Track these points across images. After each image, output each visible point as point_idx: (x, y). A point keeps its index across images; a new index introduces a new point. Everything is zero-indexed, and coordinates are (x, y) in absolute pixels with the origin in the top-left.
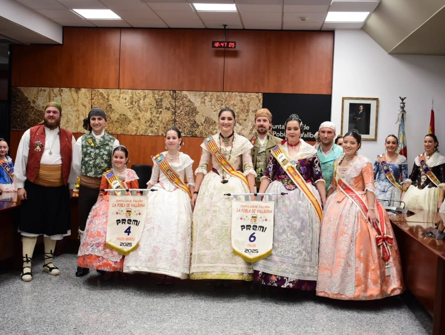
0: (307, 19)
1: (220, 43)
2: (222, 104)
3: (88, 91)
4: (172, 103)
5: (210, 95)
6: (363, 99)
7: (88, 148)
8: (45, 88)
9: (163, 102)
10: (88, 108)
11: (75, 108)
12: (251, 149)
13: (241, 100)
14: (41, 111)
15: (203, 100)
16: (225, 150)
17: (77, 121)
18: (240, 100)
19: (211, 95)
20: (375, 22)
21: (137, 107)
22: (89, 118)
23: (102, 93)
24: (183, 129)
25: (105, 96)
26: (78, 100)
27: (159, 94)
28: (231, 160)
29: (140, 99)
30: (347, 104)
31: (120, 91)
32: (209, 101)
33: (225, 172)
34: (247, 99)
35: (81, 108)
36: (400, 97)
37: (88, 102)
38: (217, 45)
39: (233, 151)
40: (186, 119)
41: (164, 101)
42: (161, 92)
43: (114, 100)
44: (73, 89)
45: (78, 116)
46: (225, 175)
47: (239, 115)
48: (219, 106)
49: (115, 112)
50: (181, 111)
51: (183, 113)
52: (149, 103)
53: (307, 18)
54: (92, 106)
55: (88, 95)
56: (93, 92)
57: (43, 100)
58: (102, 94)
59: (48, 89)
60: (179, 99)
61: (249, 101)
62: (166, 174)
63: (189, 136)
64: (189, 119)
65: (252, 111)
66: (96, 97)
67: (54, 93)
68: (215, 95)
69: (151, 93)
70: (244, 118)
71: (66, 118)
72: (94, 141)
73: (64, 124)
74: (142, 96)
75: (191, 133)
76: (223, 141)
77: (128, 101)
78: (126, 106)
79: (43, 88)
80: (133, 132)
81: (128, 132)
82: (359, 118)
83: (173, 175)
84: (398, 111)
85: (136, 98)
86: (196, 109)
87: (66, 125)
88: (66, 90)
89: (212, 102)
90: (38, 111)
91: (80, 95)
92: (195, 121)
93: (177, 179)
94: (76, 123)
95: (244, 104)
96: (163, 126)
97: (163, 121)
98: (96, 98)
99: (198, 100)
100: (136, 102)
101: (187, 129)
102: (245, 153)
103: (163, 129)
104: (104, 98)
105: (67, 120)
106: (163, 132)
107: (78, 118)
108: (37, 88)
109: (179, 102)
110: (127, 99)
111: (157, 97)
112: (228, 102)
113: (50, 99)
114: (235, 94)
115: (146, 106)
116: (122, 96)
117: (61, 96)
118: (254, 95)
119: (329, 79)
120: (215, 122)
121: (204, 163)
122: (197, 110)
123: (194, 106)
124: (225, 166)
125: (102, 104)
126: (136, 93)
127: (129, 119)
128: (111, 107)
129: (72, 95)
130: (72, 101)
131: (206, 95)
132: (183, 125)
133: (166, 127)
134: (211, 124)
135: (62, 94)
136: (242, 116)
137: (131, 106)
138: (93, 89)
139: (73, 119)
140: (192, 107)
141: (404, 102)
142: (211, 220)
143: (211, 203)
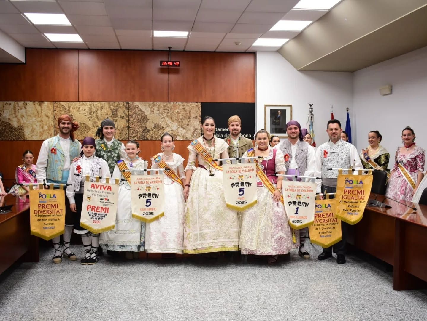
1: (167, 62)
2: (168, 113)
3: (51, 104)
4: (125, 112)
5: (158, 105)
6: (280, 106)
7: (101, 152)
9: (118, 112)
10: (51, 119)
11: (39, 119)
12: (228, 148)
13: (184, 109)
14: (7, 122)
15: (152, 109)
16: (210, 150)
17: (41, 130)
20: (292, 47)
21: (95, 116)
22: (102, 128)
23: (63, 105)
24: (136, 134)
25: (67, 107)
26: (41, 112)
27: (114, 105)
28: (215, 157)
29: (98, 110)
30: (268, 109)
31: (80, 103)
32: (157, 110)
33: (211, 167)
34: (188, 108)
35: (45, 119)
36: (309, 104)
37: (51, 113)
38: (164, 64)
39: (215, 150)
40: (139, 126)
42: (116, 104)
44: (37, 102)
45: (42, 125)
46: (211, 169)
48: (166, 114)
50: (134, 119)
51: (135, 120)
52: (106, 113)
53: (240, 42)
54: (54, 117)
56: (56, 105)
57: (8, 113)
59: (13, 103)
60: (132, 109)
61: (190, 109)
63: (142, 139)
64: (140, 126)
65: (193, 117)
66: (58, 109)
67: (19, 106)
68: (162, 105)
69: (107, 104)
70: (187, 123)
71: (31, 128)
72: (106, 146)
74: (99, 107)
75: (143, 137)
76: (207, 143)
77: (87, 112)
78: (85, 116)
79: (8, 102)
82: (278, 121)
83: (170, 171)
84: (308, 115)
85: (94, 109)
86: (146, 117)
87: (32, 134)
88: (30, 103)
89: (160, 111)
90: (5, 122)
91: (43, 107)
92: (146, 127)
93: (174, 175)
94: (40, 132)
95: (186, 111)
96: (119, 132)
97: (119, 128)
99: (148, 109)
100: (94, 113)
101: (140, 134)
102: (224, 152)
103: (119, 134)
104: (66, 110)
105: (32, 130)
106: (119, 137)
107: (43, 128)
108: (3, 102)
109: (132, 111)
110: (86, 110)
111: (112, 107)
112: (173, 110)
113: (15, 112)
114: (179, 104)
115: (103, 115)
117: (26, 108)
118: (194, 104)
119: (253, 91)
120: (163, 128)
121: (192, 161)
122: (148, 117)
123: (144, 114)
124: (210, 162)
126: (93, 104)
127: (88, 127)
129: (35, 107)
130: (36, 113)
131: (154, 105)
132: (136, 130)
133: (122, 132)
134: (159, 129)
135: (26, 107)
136: (185, 122)
137: (90, 116)
138: (55, 102)
139: (38, 129)
140: (143, 115)
141: (312, 107)
142: (209, 206)
143: (207, 192)
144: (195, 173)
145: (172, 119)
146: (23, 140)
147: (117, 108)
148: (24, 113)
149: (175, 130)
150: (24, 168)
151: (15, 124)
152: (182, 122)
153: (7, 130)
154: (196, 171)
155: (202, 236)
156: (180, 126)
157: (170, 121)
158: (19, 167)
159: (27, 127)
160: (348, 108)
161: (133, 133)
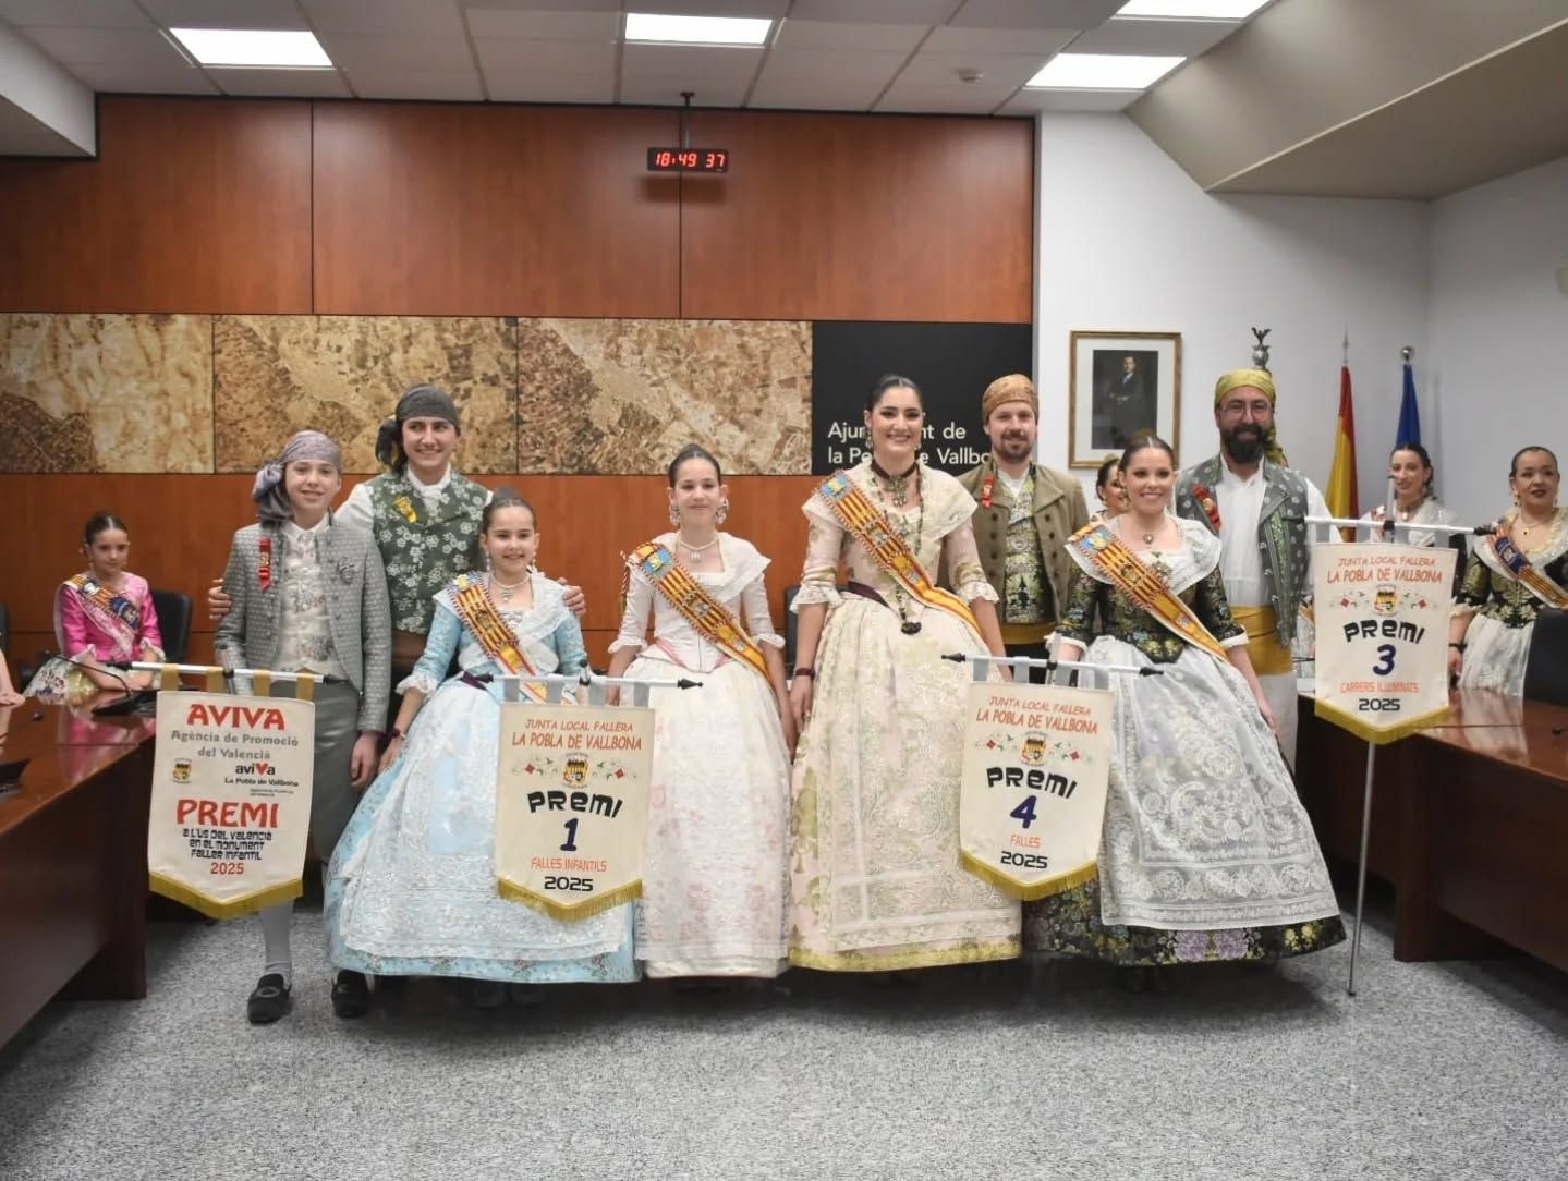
0: (981, 76)
2: (678, 362)
3: (200, 324)
4: (504, 359)
5: (635, 331)
6: (1137, 336)
7: (399, 531)
8: (37, 317)
9: (473, 359)
10: (200, 386)
11: (154, 387)
13: (742, 346)
14: (22, 399)
15: (613, 346)
16: (902, 520)
17: (163, 430)
18: (738, 346)
19: (641, 332)
20: (1193, 92)
21: (380, 376)
22: (399, 423)
23: (250, 330)
24: (547, 448)
25: (265, 339)
26: (163, 358)
27: (458, 331)
28: (922, 553)
29: (392, 348)
31: (318, 322)
33: (905, 596)
34: (760, 342)
35: (177, 385)
36: (1254, 330)
37: (200, 362)
38: (664, 159)
39: (925, 521)
40: (557, 415)
41: (478, 354)
42: (465, 324)
43: (298, 353)
44: (143, 317)
45: (165, 411)
46: (908, 604)
47: (737, 395)
48: (667, 367)
49: (302, 395)
50: (539, 388)
51: (544, 392)
52: (423, 361)
54: (215, 377)
55: (201, 338)
56: (220, 328)
57: (29, 360)
58: (251, 335)
59: (46, 320)
60: (529, 345)
61: (768, 347)
62: (687, 612)
63: (570, 471)
64: (565, 415)
65: (780, 382)
66: (232, 344)
67: (71, 334)
68: (653, 332)
69: (431, 326)
70: (755, 404)
71: (122, 422)
73: (113, 444)
74: (397, 338)
75: (575, 461)
76: (887, 490)
77: (348, 358)
78: (341, 373)
79: (26, 317)
80: (369, 464)
81: (353, 465)
82: (1125, 398)
83: (713, 613)
85: (378, 345)
86: (589, 381)
87: (123, 448)
88: (115, 322)
89: (645, 355)
90: (13, 399)
91: (169, 337)
92: (587, 421)
93: (727, 628)
94: (159, 439)
95: (750, 357)
96: (478, 440)
97: (477, 424)
98: (229, 347)
99: (595, 347)
100: (376, 360)
101: (563, 447)
103: (478, 451)
104: (261, 349)
105: (125, 428)
106: (478, 462)
107: (167, 421)
108: (6, 316)
109: (529, 355)
110: (344, 350)
111: (451, 339)
112: (698, 353)
113: (56, 357)
114: (720, 327)
115: (413, 372)
116: (324, 338)
117: (98, 342)
118: (783, 329)
120: (656, 422)
121: (824, 568)
122: (596, 381)
123: (582, 368)
124: (904, 573)
125: (252, 370)
126: (375, 326)
127: (354, 418)
128: (288, 379)
129: (138, 338)
130: (140, 361)
131: (622, 332)
132: (546, 435)
133: (490, 442)
134: (642, 430)
135: (101, 335)
136: (747, 399)
137: (361, 372)
138: (217, 317)
139: (148, 425)
140: (576, 371)
141: (1265, 343)
142: (905, 764)
143: (895, 703)
144: (838, 617)
145: (692, 387)
146: (87, 470)
147: (470, 340)
148: (93, 363)
149: (707, 431)
150: (91, 588)
151: (56, 407)
152: (734, 399)
153: (23, 431)
154: (839, 613)
155: (882, 899)
156: (725, 416)
157: (686, 397)
158: (69, 583)
159: (106, 417)
160: (1408, 349)
161: (534, 443)
